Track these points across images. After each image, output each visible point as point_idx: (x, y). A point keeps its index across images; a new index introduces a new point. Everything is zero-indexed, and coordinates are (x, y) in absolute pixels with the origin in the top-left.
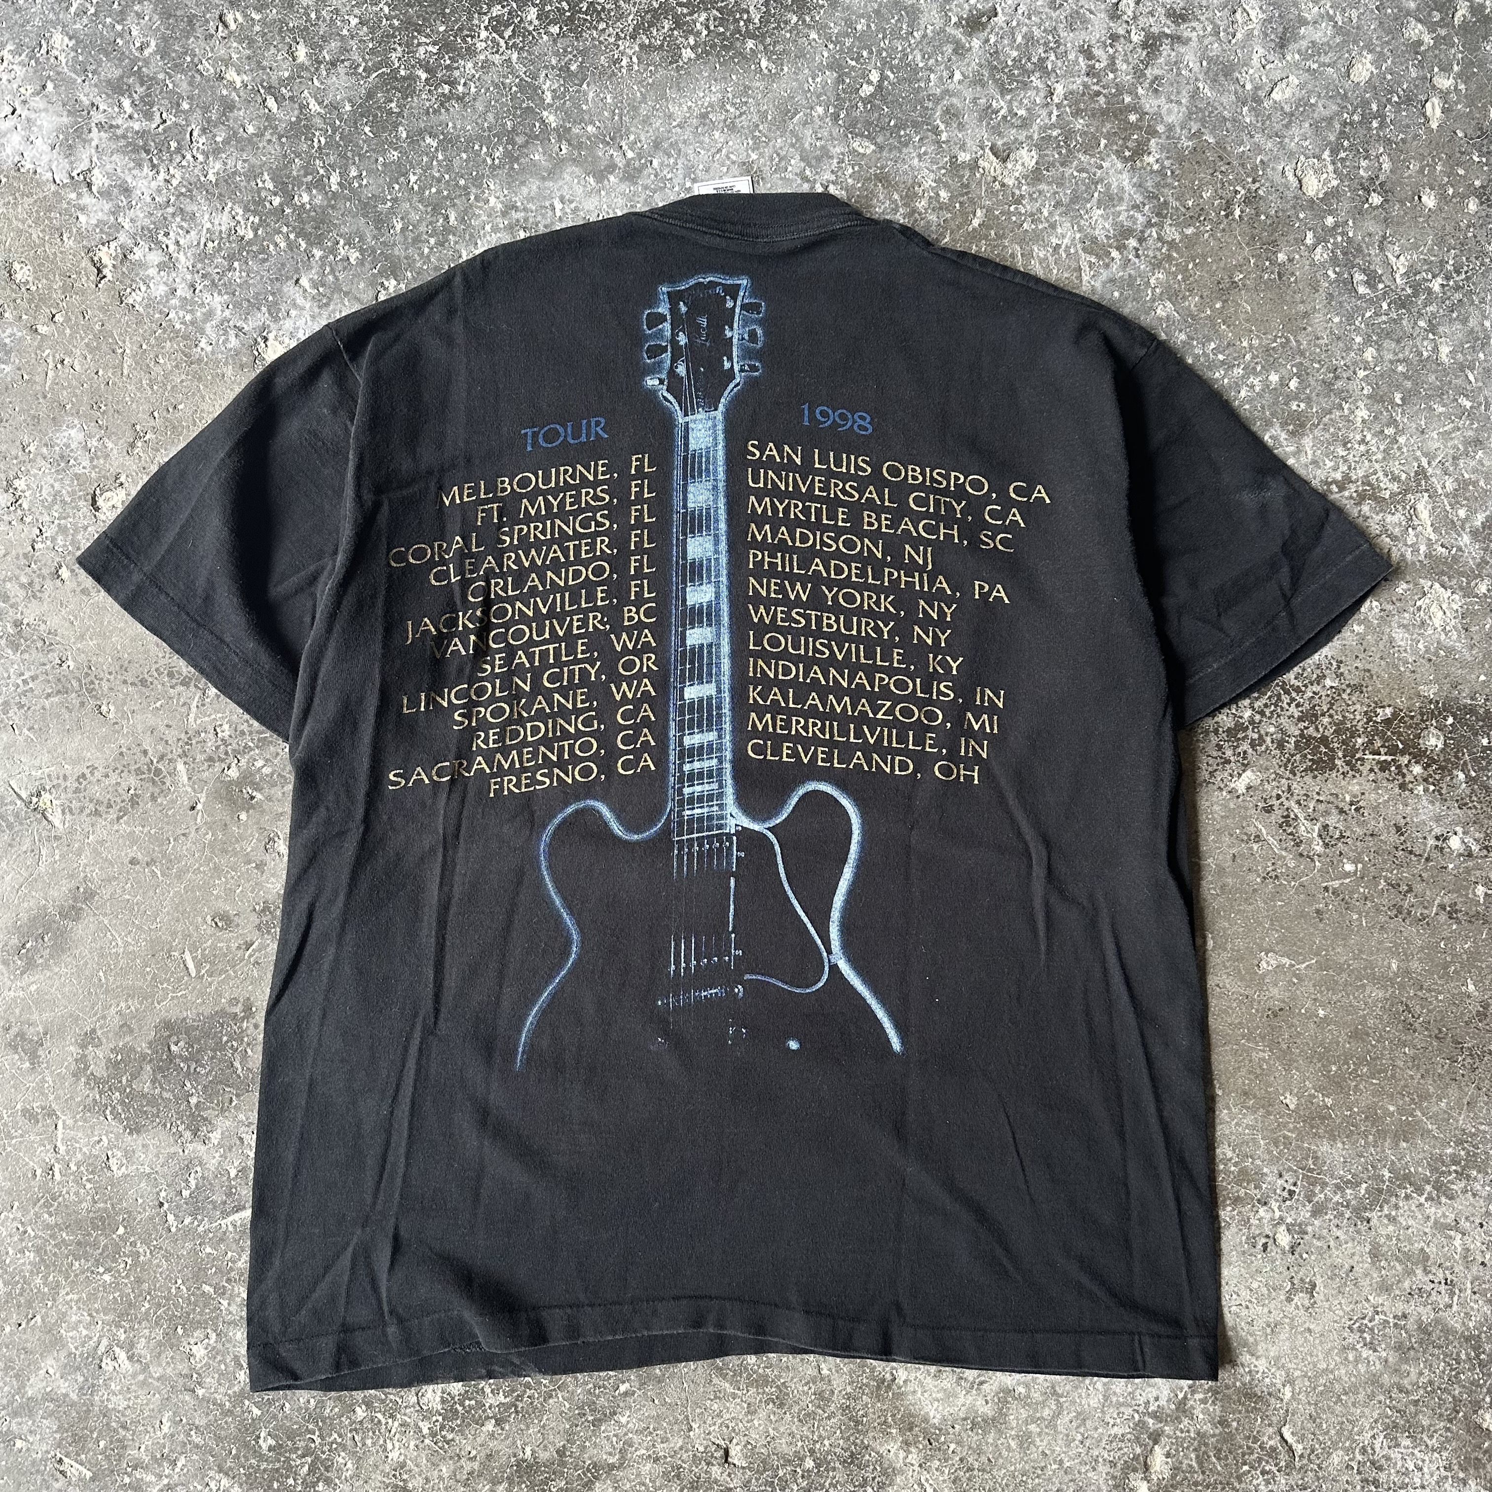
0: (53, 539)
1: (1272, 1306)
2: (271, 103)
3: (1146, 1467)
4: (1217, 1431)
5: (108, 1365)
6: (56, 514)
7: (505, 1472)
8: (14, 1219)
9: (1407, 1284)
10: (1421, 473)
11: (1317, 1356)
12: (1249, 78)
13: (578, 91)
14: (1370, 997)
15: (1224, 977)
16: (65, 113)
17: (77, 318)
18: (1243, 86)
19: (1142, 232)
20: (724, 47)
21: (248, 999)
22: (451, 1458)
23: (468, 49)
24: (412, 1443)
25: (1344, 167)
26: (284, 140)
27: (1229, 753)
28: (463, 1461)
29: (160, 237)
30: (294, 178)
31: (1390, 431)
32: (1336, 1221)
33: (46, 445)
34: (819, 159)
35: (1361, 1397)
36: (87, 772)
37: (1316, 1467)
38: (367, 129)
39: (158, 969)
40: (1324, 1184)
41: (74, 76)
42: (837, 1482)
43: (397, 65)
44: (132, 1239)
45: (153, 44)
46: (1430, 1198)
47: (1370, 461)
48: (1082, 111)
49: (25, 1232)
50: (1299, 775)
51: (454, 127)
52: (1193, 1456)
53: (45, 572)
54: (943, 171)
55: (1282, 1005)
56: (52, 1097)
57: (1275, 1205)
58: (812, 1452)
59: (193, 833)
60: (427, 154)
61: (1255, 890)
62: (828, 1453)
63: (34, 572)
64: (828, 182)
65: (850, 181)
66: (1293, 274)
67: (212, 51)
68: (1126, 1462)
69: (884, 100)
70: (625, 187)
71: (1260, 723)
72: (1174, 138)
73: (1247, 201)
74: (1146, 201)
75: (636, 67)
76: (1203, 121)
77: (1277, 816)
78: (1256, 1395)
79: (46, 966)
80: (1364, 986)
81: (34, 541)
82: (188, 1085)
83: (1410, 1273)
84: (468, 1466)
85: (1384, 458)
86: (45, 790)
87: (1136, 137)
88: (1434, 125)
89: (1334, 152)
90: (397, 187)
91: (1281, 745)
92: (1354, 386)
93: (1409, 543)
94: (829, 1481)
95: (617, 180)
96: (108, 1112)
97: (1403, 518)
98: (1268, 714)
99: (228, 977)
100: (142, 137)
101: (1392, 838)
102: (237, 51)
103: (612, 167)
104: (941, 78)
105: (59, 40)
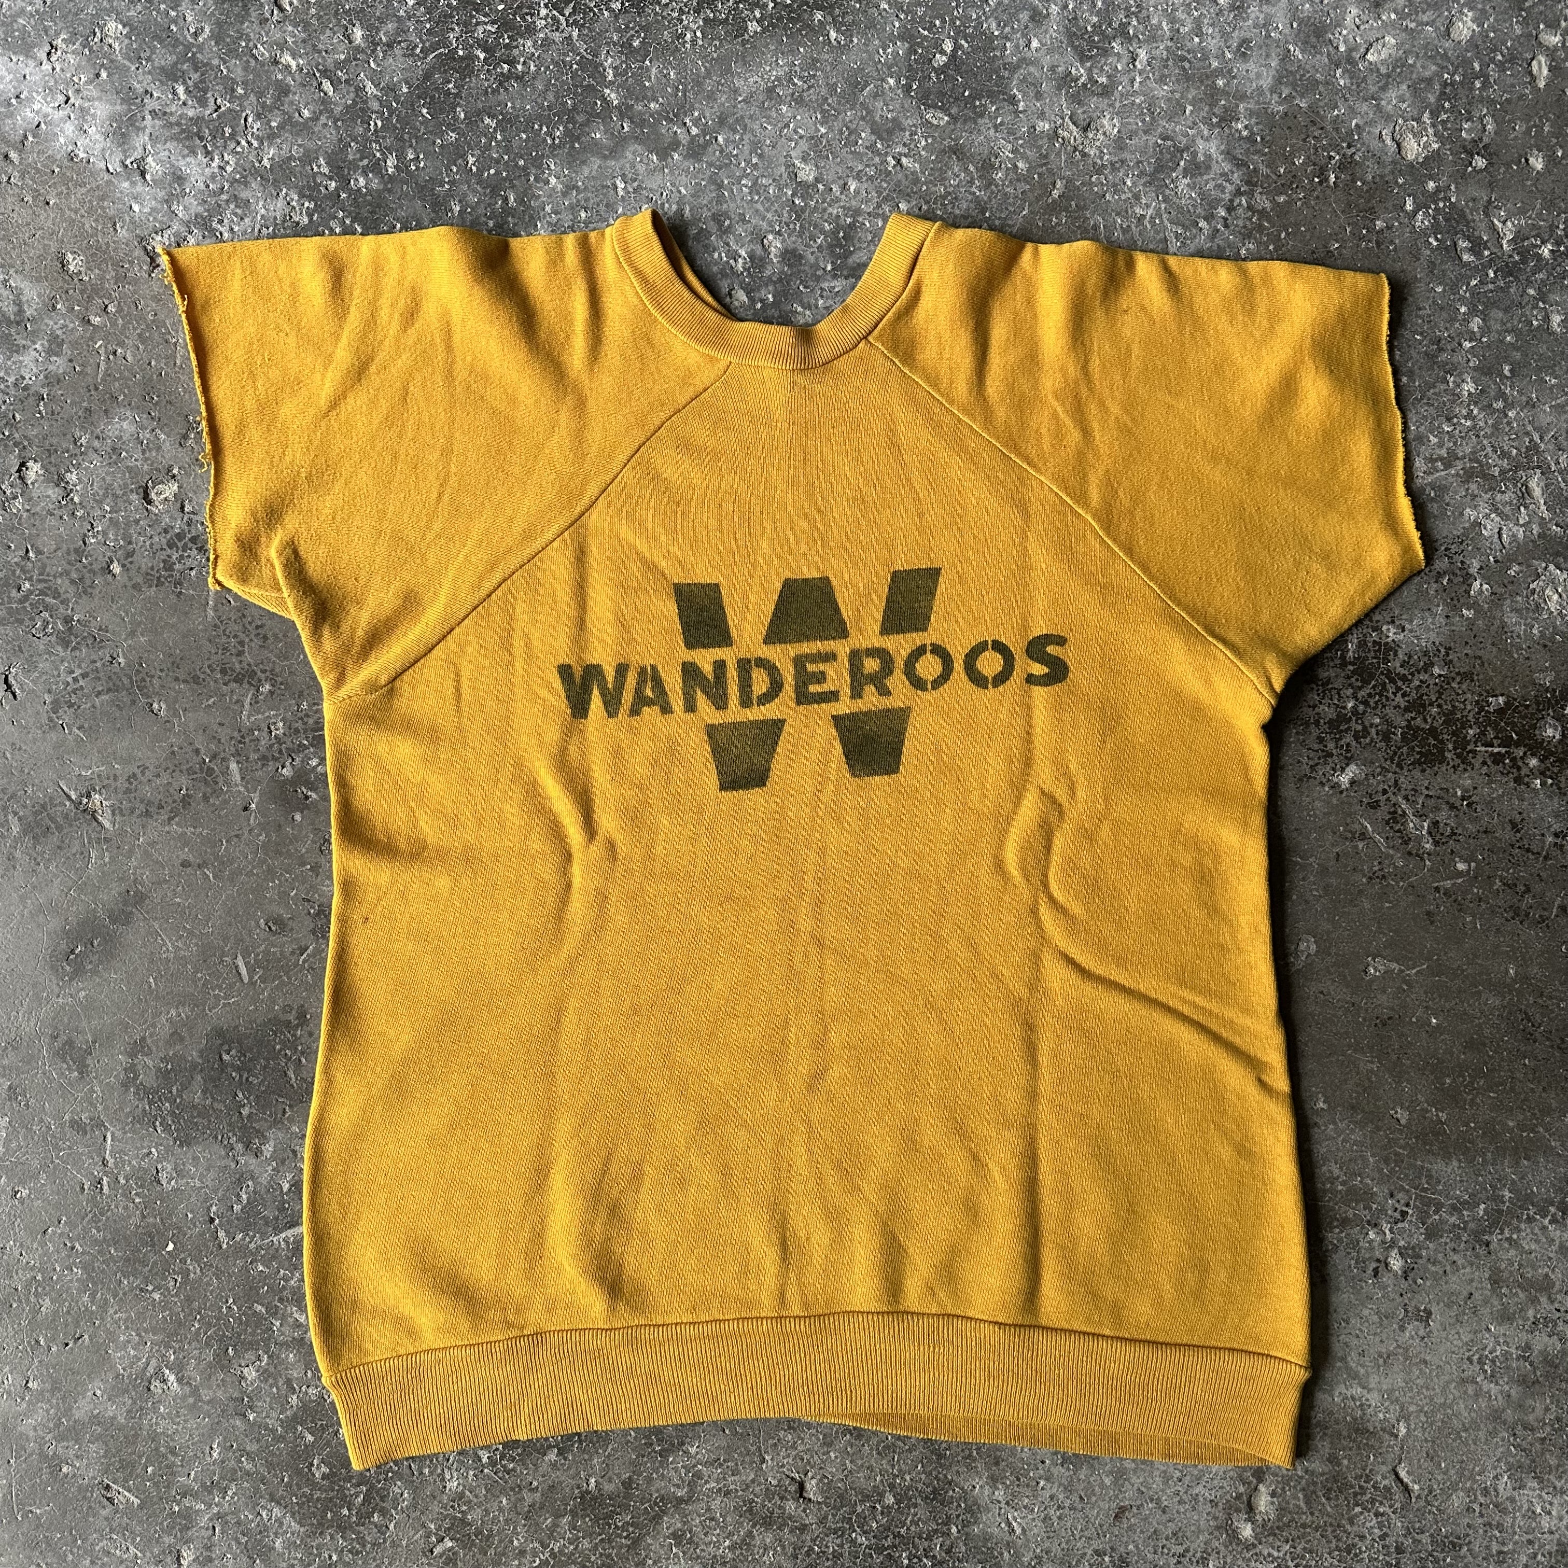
0: (105, 533)
1: (1384, 1336)
2: (327, 86)
3: (1251, 1508)
4: (1327, 1470)
5: (156, 1386)
6: (108, 508)
7: (568, 1504)
8: (60, 1234)
9: (1531, 1313)
10: (1533, 448)
11: (1434, 1389)
12: (1342, 39)
13: (641, 68)
14: (1486, 1004)
15: (1329, 983)
16: (119, 101)
17: (129, 307)
18: (1337, 48)
19: (1231, 201)
20: (791, 20)
21: (302, 1006)
22: (512, 1489)
23: (527, 27)
24: (471, 1473)
25: (1445, 129)
26: (339, 123)
27: (1331, 745)
28: (525, 1493)
29: (214, 225)
30: (350, 162)
31: (1499, 405)
32: (1453, 1245)
33: (98, 438)
34: (890, 132)
35: (1482, 1435)
36: (138, 772)
37: (1434, 1509)
38: (425, 111)
39: (209, 975)
40: (1439, 1206)
41: (127, 63)
42: (919, 1519)
43: (455, 45)
44: (182, 1256)
45: (207, 30)
46: (1553, 1221)
47: (1478, 436)
48: (1166, 77)
49: (73, 1248)
50: (1406, 768)
51: (513, 107)
52: (1301, 1495)
53: (96, 567)
54: (1020, 142)
55: (1392, 1014)
56: (100, 1108)
57: (1386, 1227)
58: (892, 1486)
59: (246, 835)
60: (485, 136)
61: (1361, 892)
62: (909, 1488)
63: (85, 567)
64: (900, 154)
65: (923, 153)
66: (1392, 242)
67: (267, 34)
68: (1228, 1501)
69: (958, 71)
70: (691, 166)
71: (1365, 712)
72: (1265, 103)
73: (1342, 167)
74: (1235, 169)
75: (700, 42)
76: (1294, 86)
77: (1382, 813)
78: (1368, 1431)
79: (95, 972)
80: (1479, 992)
81: (85, 535)
82: (241, 1095)
83: (1534, 1301)
84: (528, 1497)
85: (1492, 434)
86: (95, 790)
87: (1223, 102)
88: (1542, 84)
89: (1434, 114)
90: (455, 169)
91: (1386, 737)
92: (1459, 358)
93: (1521, 522)
94: (910, 1518)
95: (680, 158)
96: (158, 1123)
97: (1513, 496)
98: (1372, 704)
99: (282, 983)
100: (196, 124)
101: (1507, 835)
102: (292, 34)
103: (675, 144)
104: (1017, 46)
105: (113, 27)
